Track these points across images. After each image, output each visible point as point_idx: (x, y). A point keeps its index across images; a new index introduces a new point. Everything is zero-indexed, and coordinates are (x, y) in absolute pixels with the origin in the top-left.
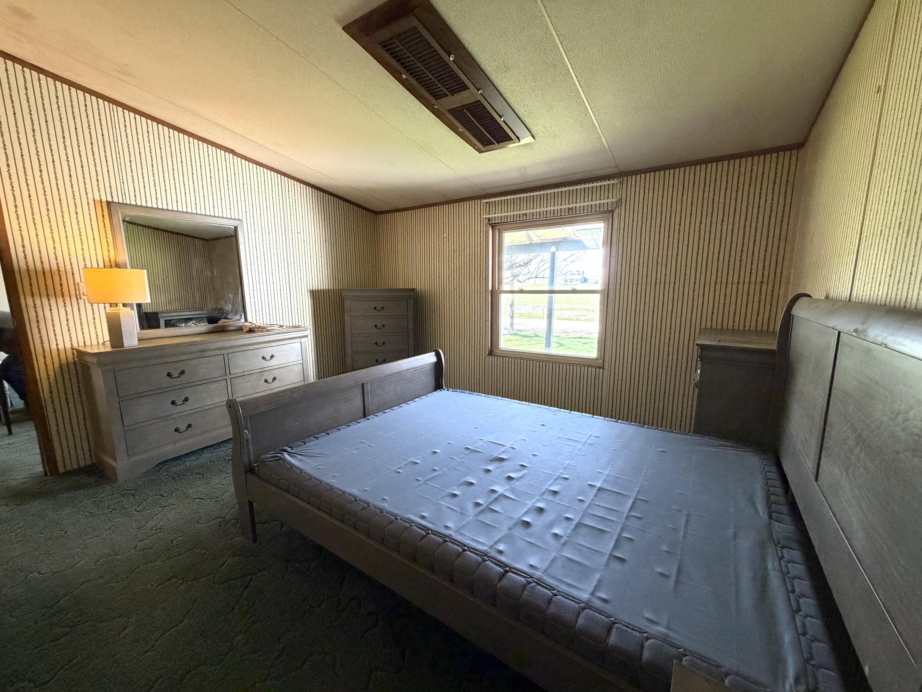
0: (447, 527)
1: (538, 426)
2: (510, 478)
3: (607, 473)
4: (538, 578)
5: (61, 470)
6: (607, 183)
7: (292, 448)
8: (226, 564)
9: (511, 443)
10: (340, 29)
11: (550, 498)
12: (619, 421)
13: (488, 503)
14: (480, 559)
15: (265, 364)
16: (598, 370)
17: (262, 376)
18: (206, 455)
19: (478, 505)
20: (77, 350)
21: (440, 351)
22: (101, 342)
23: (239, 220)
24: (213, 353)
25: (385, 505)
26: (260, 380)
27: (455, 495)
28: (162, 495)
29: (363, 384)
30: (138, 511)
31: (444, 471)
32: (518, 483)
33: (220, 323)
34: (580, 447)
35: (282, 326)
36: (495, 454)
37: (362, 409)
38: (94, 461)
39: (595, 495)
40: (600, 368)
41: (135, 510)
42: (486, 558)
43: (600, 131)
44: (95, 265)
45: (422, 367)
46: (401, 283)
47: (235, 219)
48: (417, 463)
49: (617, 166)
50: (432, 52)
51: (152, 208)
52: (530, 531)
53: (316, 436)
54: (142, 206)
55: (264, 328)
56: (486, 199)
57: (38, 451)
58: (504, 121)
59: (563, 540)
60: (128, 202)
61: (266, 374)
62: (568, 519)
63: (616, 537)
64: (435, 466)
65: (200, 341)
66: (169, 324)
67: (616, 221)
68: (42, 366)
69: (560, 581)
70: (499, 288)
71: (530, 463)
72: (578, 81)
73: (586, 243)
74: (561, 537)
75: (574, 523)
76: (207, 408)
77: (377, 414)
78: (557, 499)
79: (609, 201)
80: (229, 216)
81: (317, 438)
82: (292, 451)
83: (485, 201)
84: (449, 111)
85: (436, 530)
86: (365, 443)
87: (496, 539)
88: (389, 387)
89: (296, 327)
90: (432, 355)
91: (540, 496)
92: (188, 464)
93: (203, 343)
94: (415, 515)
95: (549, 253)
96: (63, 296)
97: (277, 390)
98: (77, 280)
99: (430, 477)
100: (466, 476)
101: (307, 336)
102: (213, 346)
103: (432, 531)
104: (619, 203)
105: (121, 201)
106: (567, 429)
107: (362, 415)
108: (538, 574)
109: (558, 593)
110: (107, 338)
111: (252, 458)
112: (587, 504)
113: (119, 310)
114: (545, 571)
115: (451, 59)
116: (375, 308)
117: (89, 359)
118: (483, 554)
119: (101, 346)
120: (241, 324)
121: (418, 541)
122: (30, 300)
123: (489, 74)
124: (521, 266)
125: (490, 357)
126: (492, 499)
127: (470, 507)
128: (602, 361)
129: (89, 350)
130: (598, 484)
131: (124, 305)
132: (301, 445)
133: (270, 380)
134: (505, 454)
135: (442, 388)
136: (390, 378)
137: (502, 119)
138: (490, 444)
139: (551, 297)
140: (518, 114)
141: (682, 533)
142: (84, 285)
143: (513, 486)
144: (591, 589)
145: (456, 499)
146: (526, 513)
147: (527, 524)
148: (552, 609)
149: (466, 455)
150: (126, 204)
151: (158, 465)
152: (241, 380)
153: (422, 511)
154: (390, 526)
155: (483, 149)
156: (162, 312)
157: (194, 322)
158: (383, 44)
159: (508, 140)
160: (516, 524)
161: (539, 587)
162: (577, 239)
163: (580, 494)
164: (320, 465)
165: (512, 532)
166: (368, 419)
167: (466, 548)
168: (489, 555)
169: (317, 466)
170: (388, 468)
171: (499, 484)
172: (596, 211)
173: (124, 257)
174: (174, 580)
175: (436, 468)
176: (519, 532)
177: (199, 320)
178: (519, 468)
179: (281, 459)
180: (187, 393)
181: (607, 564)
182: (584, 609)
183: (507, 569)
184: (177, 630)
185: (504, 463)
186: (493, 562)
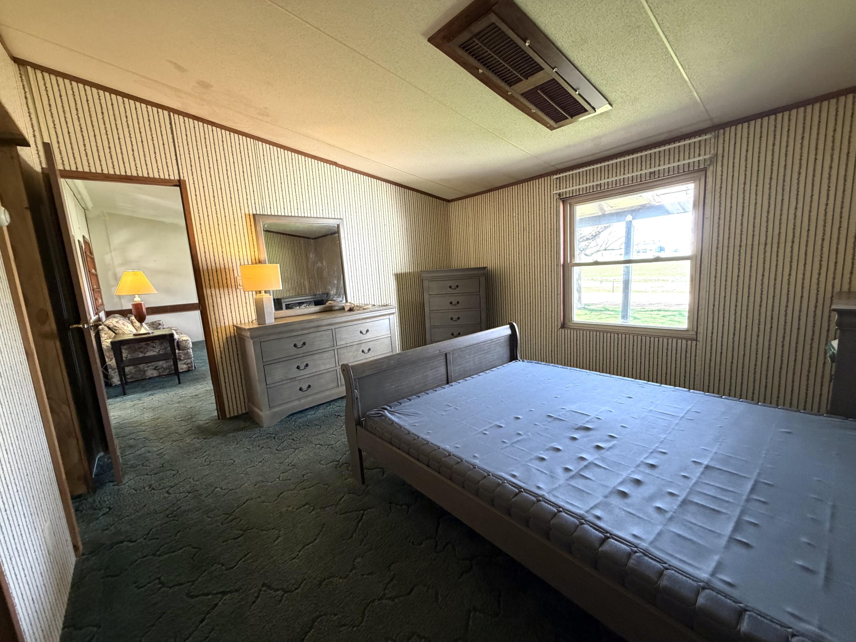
0: (539, 488)
1: (624, 398)
2: (598, 447)
3: (714, 450)
4: (644, 548)
5: (228, 416)
6: (698, 139)
7: (391, 408)
8: (343, 499)
9: (596, 413)
10: (425, 41)
11: (648, 471)
12: (723, 397)
13: (578, 469)
14: (578, 522)
15: (363, 337)
16: (689, 342)
17: (360, 347)
18: (321, 411)
19: (567, 470)
20: (237, 327)
21: (514, 324)
22: (250, 321)
23: (341, 219)
24: (325, 328)
25: (477, 462)
26: (358, 351)
27: (543, 459)
28: (293, 439)
29: (446, 354)
30: (278, 450)
31: (528, 436)
32: (608, 453)
33: (328, 304)
34: (677, 422)
35: (374, 305)
36: (580, 424)
37: (445, 376)
38: (247, 411)
39: (703, 473)
40: (692, 340)
41: (276, 449)
42: (583, 521)
43: (690, 84)
44: (246, 263)
45: (498, 339)
46: (472, 263)
47: (338, 219)
48: (501, 427)
49: (711, 119)
50: (509, 42)
51: (281, 216)
52: (628, 501)
53: (409, 398)
54: (275, 215)
55: (360, 307)
56: (556, 175)
57: (214, 401)
58: (579, 94)
59: (668, 515)
60: (266, 214)
61: (363, 345)
62: (671, 494)
63: (735, 519)
64: (520, 431)
65: (316, 319)
66: (288, 307)
67: (710, 179)
68: (216, 338)
69: (672, 556)
70: (571, 262)
71: (619, 434)
72: (666, 37)
73: (669, 207)
74: (666, 511)
75: (680, 499)
76: (321, 372)
77: (459, 381)
78: (655, 473)
79: (701, 158)
80: (333, 217)
81: (410, 400)
82: (391, 410)
83: (555, 177)
84: (522, 94)
85: (529, 489)
86: (450, 406)
87: (592, 505)
88: (468, 357)
89: (384, 306)
90: (507, 328)
91: (635, 468)
92: (309, 416)
93: (318, 320)
94: (506, 473)
95: (624, 223)
96: (228, 287)
97: (371, 359)
98: (236, 275)
99: (515, 440)
100: (554, 442)
101: (393, 313)
102: (325, 322)
103: (524, 489)
104: (713, 160)
105: (262, 213)
106: (658, 402)
107: (445, 382)
108: (644, 545)
109: (669, 567)
110: (254, 317)
111: (360, 413)
112: (694, 481)
113: (263, 296)
114: (651, 543)
115: (527, 44)
116: (450, 287)
117: (244, 333)
118: (581, 517)
119: (251, 324)
120: (344, 305)
121: (512, 497)
122: (209, 291)
123: (565, 51)
124: (588, 239)
125: (563, 330)
126: (582, 466)
127: (559, 471)
128: (694, 333)
129: (243, 326)
130: (706, 462)
131: (266, 292)
132: (397, 405)
133: (366, 351)
134: (590, 423)
135: (517, 359)
136: (469, 349)
137: (577, 93)
138: (573, 413)
139: (628, 268)
140: (594, 84)
141: (827, 525)
142: (240, 278)
143: (602, 456)
144: (710, 569)
145: (544, 463)
146: (622, 483)
147: (624, 495)
148: (664, 582)
149: (549, 422)
150: (265, 215)
151: (288, 417)
152: (345, 350)
153: (513, 471)
154: (484, 481)
155: (556, 126)
156: (284, 298)
157: (305, 305)
158: (462, 46)
159: (583, 112)
160: (611, 493)
161: (646, 558)
162: (657, 204)
163: (685, 470)
164: (416, 423)
165: (608, 500)
166: (452, 385)
167: (561, 509)
168: (586, 519)
169: (413, 423)
170: (475, 429)
171: (588, 452)
172: (684, 172)
173: (264, 256)
174: (307, 506)
175: (520, 432)
176: (616, 501)
177: (309, 303)
178: (608, 438)
179: (382, 415)
180: (306, 360)
181: (727, 547)
182: (704, 588)
183: (607, 536)
184: (313, 546)
185: (591, 433)
186: (591, 526)
